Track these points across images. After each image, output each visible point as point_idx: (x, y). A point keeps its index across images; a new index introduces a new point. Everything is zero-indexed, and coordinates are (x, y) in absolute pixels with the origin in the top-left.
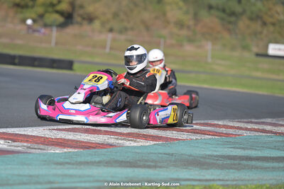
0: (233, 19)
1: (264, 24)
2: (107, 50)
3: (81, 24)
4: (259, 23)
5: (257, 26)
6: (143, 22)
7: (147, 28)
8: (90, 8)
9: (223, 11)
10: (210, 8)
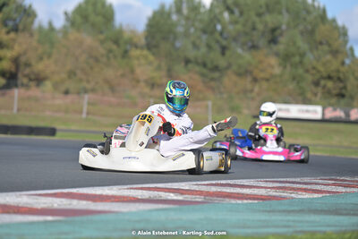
0: (216, 75)
1: (255, 80)
2: (84, 116)
3: (27, 86)
4: (249, 79)
5: (246, 83)
6: (107, 81)
7: (112, 89)
8: (39, 67)
9: (204, 65)
10: (187, 61)
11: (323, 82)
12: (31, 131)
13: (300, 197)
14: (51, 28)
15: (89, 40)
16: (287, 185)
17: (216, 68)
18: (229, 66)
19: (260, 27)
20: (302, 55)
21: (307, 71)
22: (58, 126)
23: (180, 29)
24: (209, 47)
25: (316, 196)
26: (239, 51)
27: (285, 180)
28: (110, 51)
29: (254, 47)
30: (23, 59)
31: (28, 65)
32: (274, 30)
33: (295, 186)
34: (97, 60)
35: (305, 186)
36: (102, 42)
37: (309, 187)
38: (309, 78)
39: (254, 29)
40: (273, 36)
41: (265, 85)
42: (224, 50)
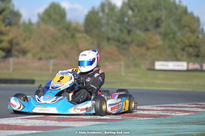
0: (125, 46)
1: (148, 49)
2: (51, 72)
3: (17, 56)
4: (144, 48)
5: (143, 50)
6: (63, 52)
7: (66, 56)
8: (24, 45)
9: (119, 41)
10: (109, 39)
11: (187, 49)
12: (21, 81)
13: (177, 115)
14: (30, 23)
15: (52, 29)
16: (169, 108)
17: (125, 43)
18: (132, 41)
19: (150, 18)
20: (174, 34)
21: (177, 42)
22: (36, 78)
23: (104, 21)
24: (121, 30)
25: (186, 114)
26: (138, 32)
27: (167, 105)
28: (64, 35)
29: (147, 30)
30: (15, 41)
31: (17, 44)
32: (157, 20)
33: (174, 109)
34: (57, 40)
35: (179, 109)
36: (60, 30)
37: (182, 109)
38: (179, 46)
39: (146, 19)
40: (157, 23)
41: (153, 51)
42: (129, 32)
